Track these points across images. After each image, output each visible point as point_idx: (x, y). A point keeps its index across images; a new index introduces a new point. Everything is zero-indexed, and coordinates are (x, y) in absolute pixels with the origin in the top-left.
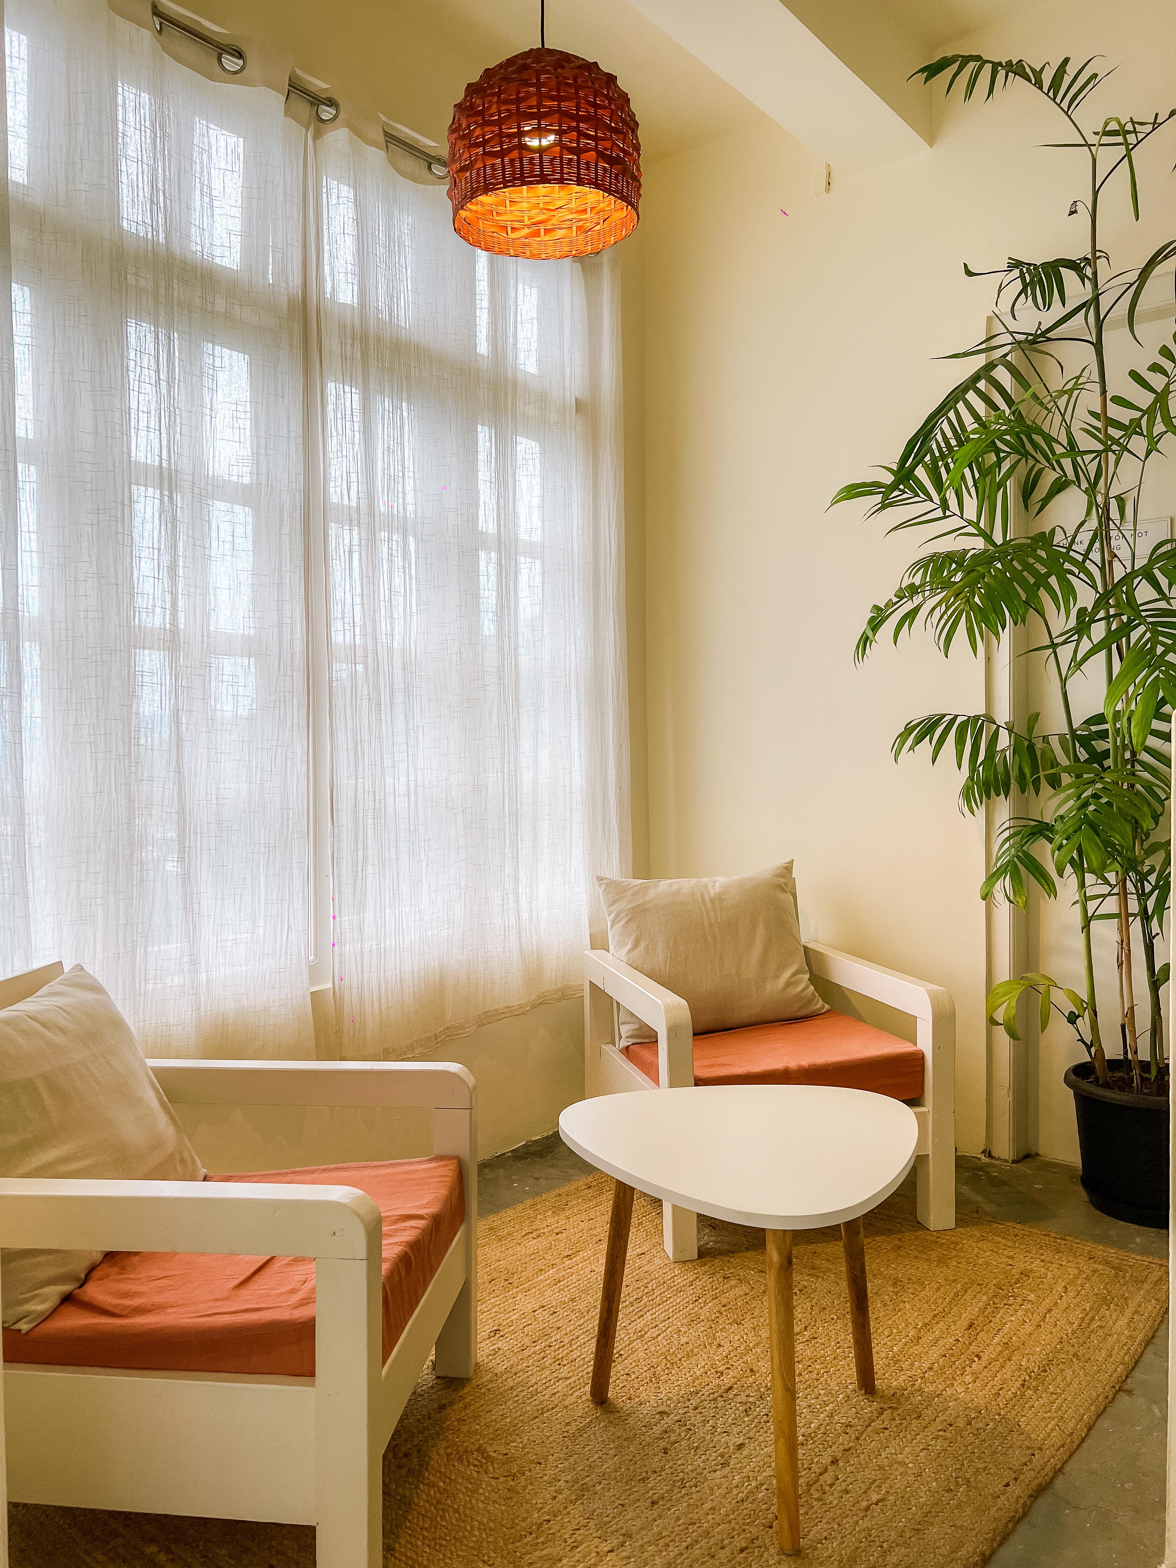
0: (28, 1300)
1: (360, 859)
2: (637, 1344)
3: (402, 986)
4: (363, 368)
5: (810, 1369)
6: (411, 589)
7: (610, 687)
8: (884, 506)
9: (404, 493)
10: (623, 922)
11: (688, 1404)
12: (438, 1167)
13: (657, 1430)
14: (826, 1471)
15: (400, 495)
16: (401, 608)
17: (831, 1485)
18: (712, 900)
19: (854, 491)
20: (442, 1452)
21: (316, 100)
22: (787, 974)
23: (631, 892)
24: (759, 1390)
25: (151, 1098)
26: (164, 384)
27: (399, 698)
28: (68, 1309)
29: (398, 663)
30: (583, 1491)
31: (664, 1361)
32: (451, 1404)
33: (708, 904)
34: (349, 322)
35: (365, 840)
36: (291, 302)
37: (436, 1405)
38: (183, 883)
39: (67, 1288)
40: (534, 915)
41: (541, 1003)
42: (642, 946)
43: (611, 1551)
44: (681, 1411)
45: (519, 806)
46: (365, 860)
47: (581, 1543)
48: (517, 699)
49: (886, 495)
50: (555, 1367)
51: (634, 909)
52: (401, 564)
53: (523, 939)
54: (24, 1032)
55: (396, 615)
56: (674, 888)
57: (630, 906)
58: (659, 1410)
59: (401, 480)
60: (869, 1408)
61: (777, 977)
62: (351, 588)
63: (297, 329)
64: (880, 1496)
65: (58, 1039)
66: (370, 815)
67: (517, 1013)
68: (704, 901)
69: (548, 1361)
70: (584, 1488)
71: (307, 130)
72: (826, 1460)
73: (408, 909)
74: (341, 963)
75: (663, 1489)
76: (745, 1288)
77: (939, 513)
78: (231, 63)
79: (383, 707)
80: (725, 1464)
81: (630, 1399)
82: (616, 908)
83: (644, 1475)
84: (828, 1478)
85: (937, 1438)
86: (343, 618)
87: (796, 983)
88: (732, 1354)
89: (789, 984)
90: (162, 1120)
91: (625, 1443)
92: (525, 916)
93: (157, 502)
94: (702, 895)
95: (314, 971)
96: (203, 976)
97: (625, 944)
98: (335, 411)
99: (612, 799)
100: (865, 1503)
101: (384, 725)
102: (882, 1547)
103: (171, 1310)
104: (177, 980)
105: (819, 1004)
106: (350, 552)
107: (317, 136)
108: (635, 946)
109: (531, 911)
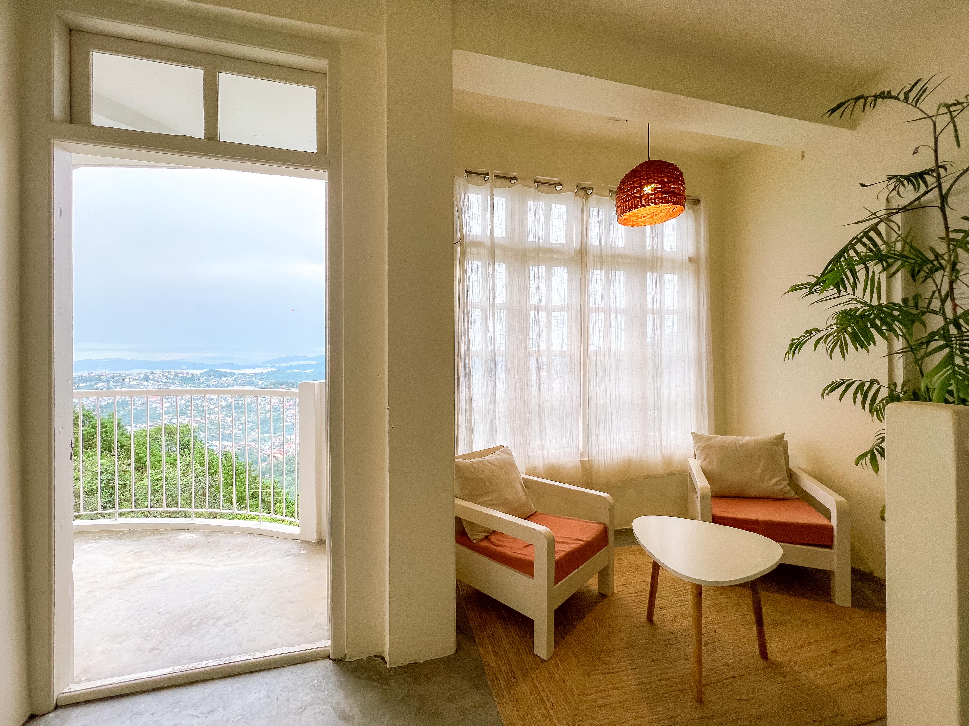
0: (476, 535)
1: (598, 420)
2: (673, 606)
3: (613, 462)
4: (601, 265)
5: (742, 640)
6: (618, 333)
7: (704, 360)
8: (810, 293)
9: (616, 302)
10: (700, 450)
11: (683, 633)
12: (597, 526)
13: (667, 637)
14: (729, 679)
15: (614, 303)
16: (614, 339)
17: (728, 685)
18: (740, 446)
19: (796, 288)
20: (590, 616)
21: (586, 189)
22: (774, 481)
23: (704, 439)
24: (714, 639)
25: (519, 487)
26: (536, 284)
27: (613, 368)
28: (486, 540)
29: (612, 357)
30: (630, 646)
31: (681, 616)
32: (600, 602)
33: (738, 447)
34: (596, 253)
35: (599, 414)
36: (576, 252)
37: (595, 601)
38: (540, 424)
39: (488, 534)
40: (669, 442)
41: (671, 474)
42: (707, 460)
43: (631, 669)
44: (679, 635)
45: (662, 404)
46: (600, 420)
47: (622, 662)
48: (661, 366)
49: (811, 289)
50: (639, 603)
51: (705, 446)
52: (614, 325)
53: (663, 451)
54: (484, 465)
55: (612, 342)
56: (724, 439)
57: (704, 444)
58: (670, 631)
59: (615, 298)
60: (761, 664)
61: (770, 480)
62: (596, 334)
63: (579, 258)
64: (747, 698)
65: (493, 467)
66: (602, 407)
67: (660, 477)
68: (736, 446)
69: (638, 600)
70: (631, 645)
71: (583, 199)
72: (731, 675)
73: (615, 436)
74: (591, 452)
75: (658, 657)
76: (728, 600)
77: (837, 295)
78: (558, 188)
79: (606, 372)
80: (687, 659)
81: (661, 623)
82: (698, 444)
83: (654, 650)
84: (727, 682)
85: (788, 689)
86: (593, 344)
87: (781, 484)
88: (710, 623)
89: (776, 484)
90: (522, 493)
91: (653, 637)
92: (664, 443)
93: (534, 317)
94: (736, 444)
95: (582, 454)
96: (546, 452)
97: (701, 459)
98: (591, 281)
99: (705, 402)
100: (739, 698)
101: (607, 377)
102: (738, 717)
103: (508, 548)
104: (538, 452)
105: (792, 494)
106: (595, 324)
107: (586, 199)
108: (705, 460)
109: (667, 441)
